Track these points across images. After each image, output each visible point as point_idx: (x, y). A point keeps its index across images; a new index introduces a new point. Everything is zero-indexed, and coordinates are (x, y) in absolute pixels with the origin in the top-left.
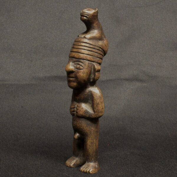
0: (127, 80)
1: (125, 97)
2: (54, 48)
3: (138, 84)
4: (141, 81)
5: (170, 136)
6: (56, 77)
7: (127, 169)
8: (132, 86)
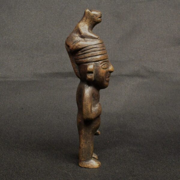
0: (128, 76)
1: (126, 93)
2: (55, 44)
3: (139, 80)
4: (142, 77)
5: (170, 132)
6: (57, 73)
7: (126, 167)
8: (133, 82)
